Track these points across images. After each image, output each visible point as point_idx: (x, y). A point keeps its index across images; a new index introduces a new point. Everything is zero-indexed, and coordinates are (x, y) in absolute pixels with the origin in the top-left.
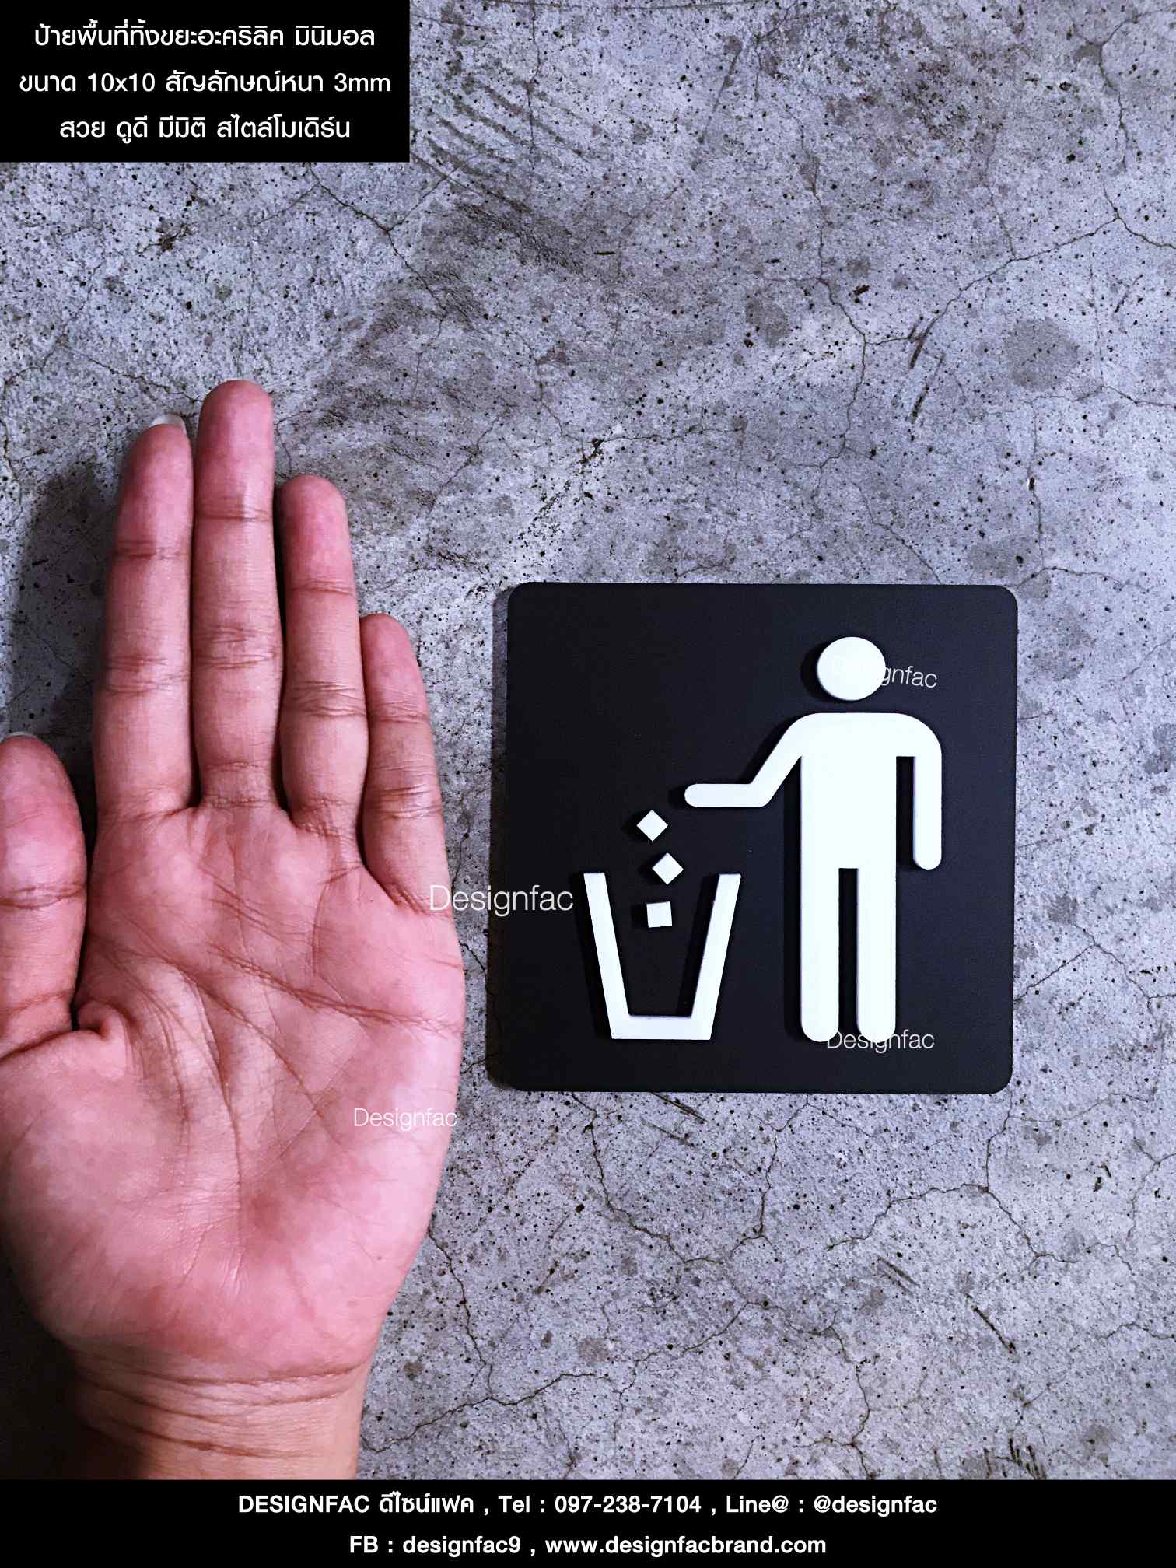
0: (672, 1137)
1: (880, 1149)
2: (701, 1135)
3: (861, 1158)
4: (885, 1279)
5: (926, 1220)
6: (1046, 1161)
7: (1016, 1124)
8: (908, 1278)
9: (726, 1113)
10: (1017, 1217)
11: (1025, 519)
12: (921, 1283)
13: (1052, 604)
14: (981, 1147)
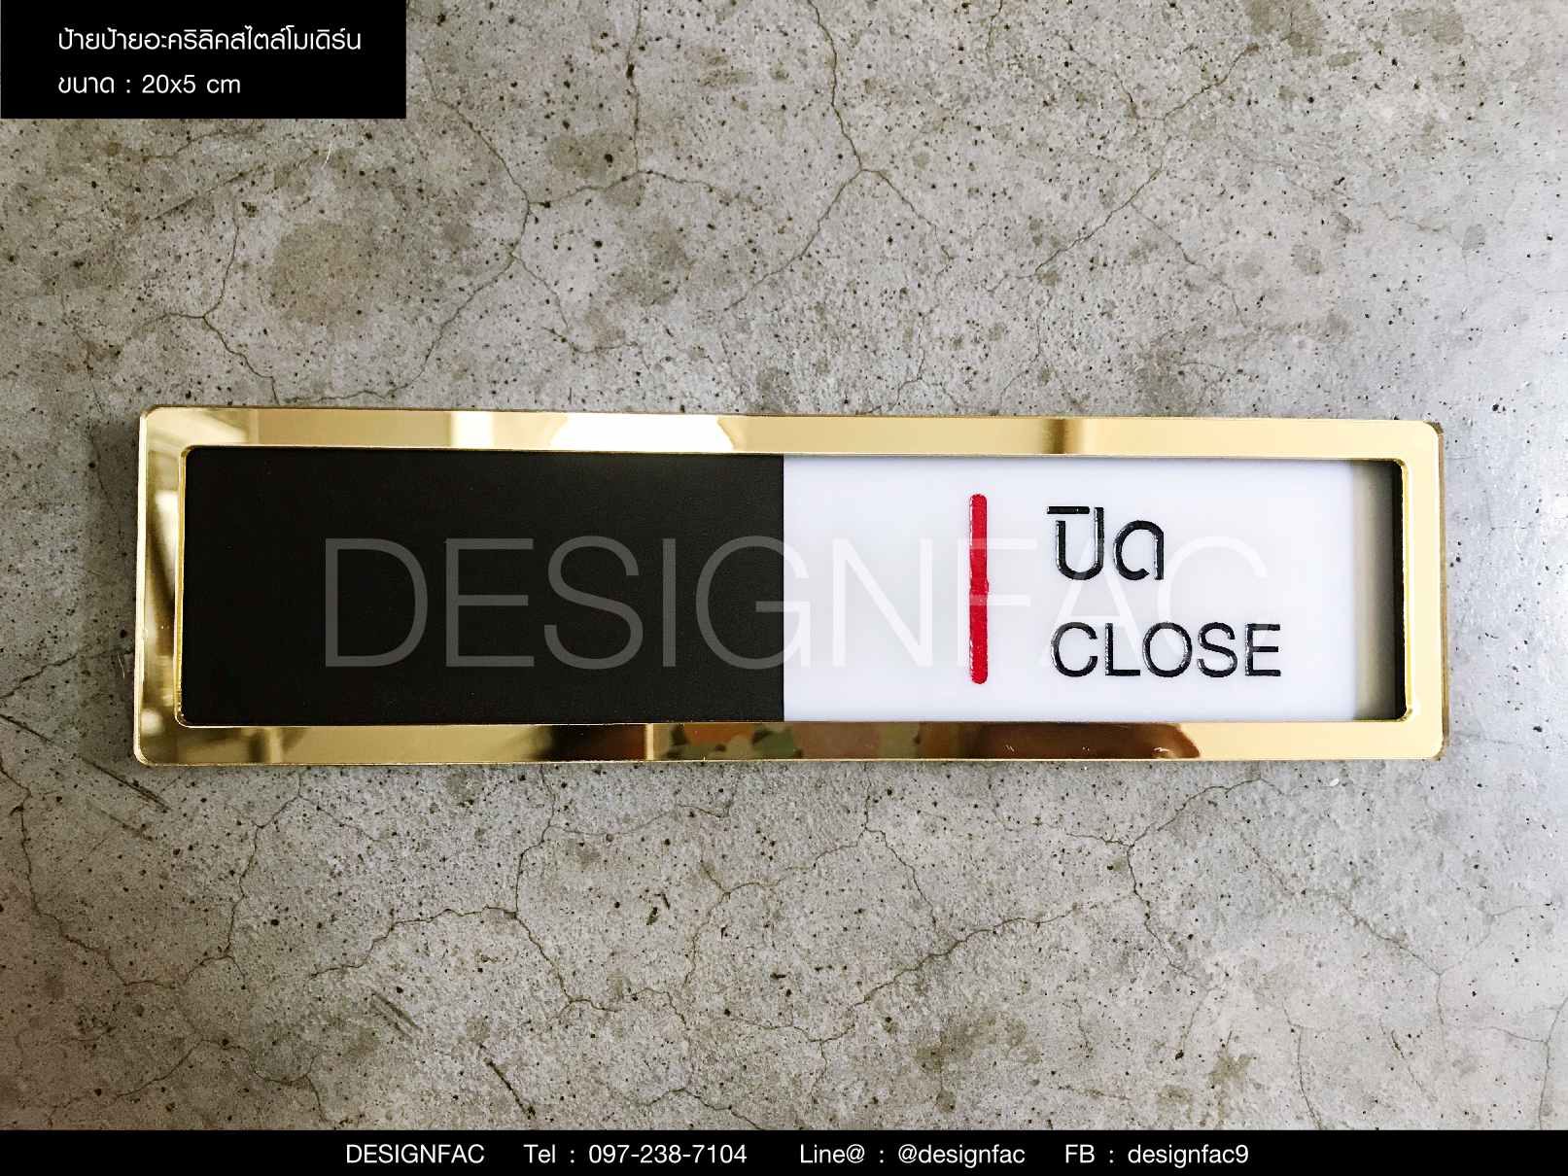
0: (125, 827)
1: (385, 857)
2: (162, 826)
3: (362, 868)
4: (380, 1020)
5: (437, 950)
6: (590, 883)
7: (559, 837)
8: (408, 1020)
9: (197, 801)
10: (550, 951)
11: (619, 112)
12: (424, 1027)
13: (646, 213)
14: (511, 862)
